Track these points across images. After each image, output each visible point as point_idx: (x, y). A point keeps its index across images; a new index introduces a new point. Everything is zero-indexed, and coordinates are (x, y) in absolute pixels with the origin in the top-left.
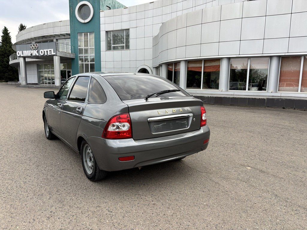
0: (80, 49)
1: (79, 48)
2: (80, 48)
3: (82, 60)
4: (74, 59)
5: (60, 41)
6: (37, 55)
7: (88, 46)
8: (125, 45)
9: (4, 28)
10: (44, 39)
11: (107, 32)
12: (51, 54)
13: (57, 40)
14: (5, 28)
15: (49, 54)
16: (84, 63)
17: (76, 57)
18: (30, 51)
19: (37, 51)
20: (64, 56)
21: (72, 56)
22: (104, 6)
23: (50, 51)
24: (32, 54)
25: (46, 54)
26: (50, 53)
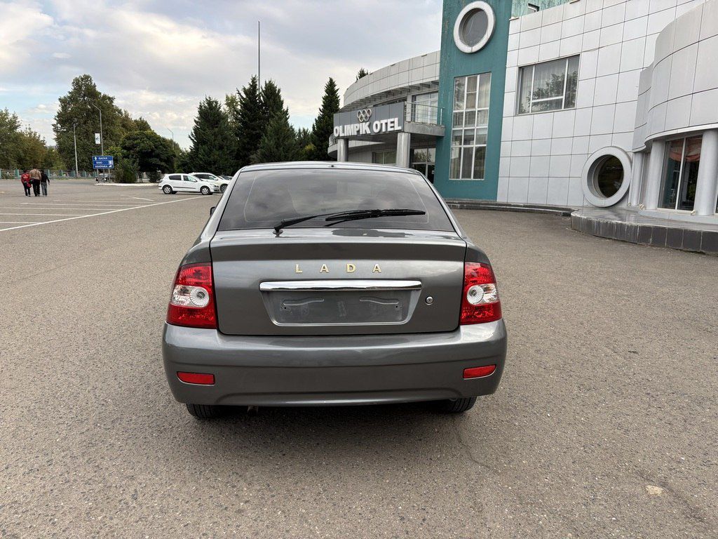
0: (456, 113)
1: (454, 111)
2: (456, 111)
3: (458, 139)
4: (441, 137)
5: (419, 100)
6: (369, 132)
7: (474, 107)
8: (563, 97)
9: (329, 80)
10: (391, 98)
11: (522, 69)
12: (392, 129)
13: (414, 97)
14: (331, 80)
15: (389, 129)
16: (463, 146)
17: (445, 132)
18: (356, 125)
19: (368, 123)
20: (419, 133)
21: (437, 132)
22: (523, 6)
23: (392, 122)
24: (358, 132)
25: (384, 130)
26: (391, 127)
